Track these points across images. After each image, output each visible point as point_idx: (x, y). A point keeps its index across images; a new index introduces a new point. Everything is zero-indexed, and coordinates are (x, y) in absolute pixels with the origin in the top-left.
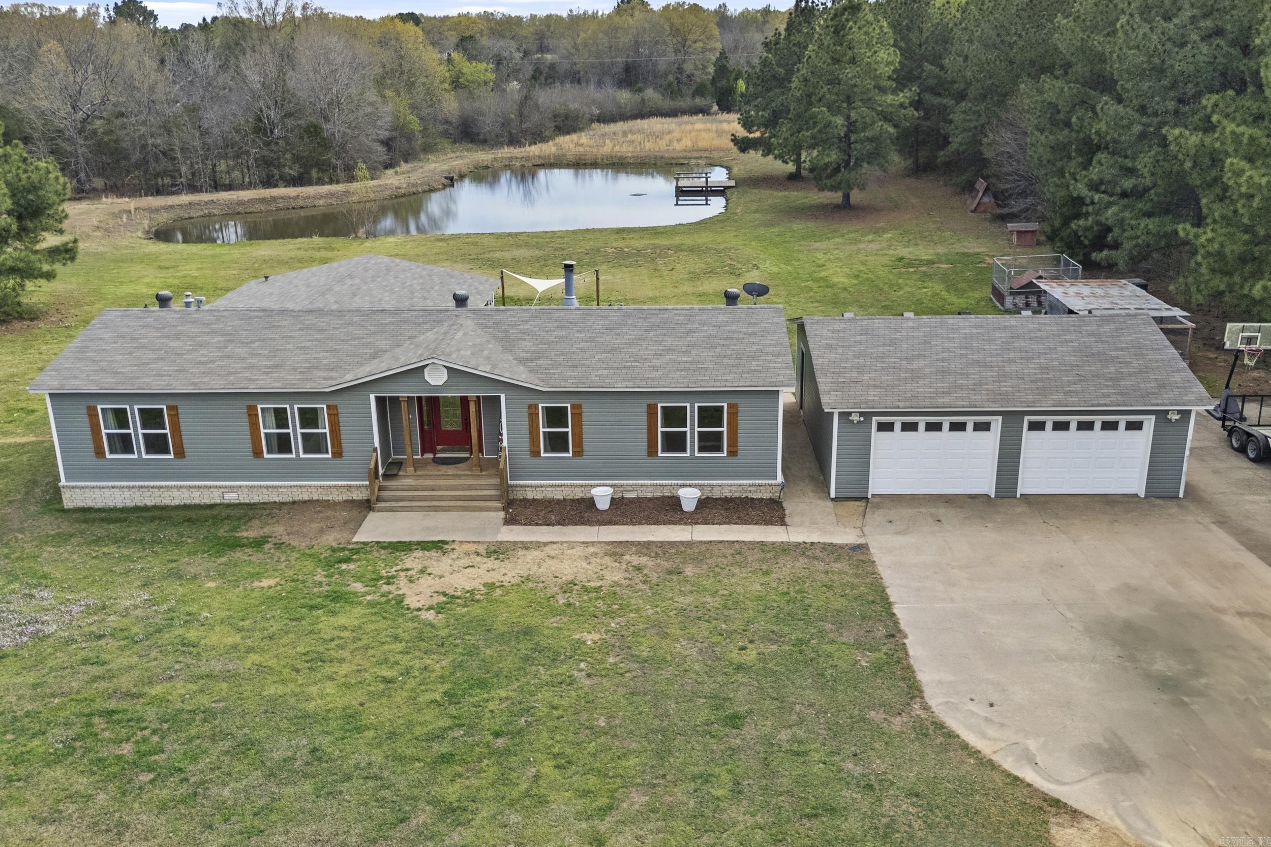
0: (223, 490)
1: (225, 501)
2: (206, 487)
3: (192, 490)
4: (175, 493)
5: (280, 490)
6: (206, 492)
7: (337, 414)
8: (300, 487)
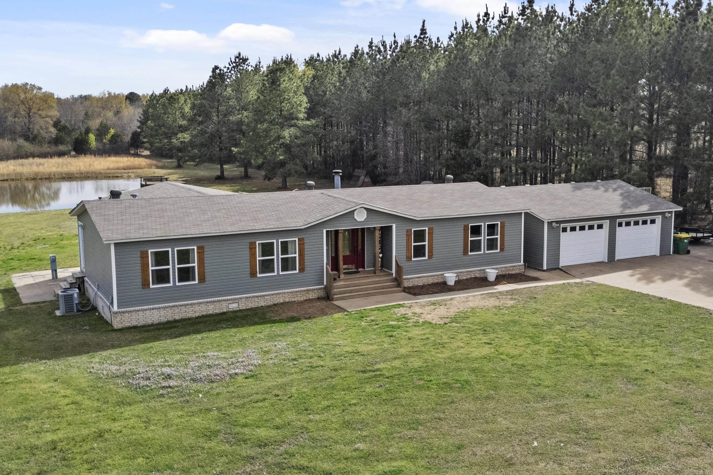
0: (229, 302)
1: (230, 310)
2: (218, 301)
3: (209, 304)
4: (197, 308)
5: (266, 298)
6: (217, 305)
7: (304, 244)
8: (279, 294)
